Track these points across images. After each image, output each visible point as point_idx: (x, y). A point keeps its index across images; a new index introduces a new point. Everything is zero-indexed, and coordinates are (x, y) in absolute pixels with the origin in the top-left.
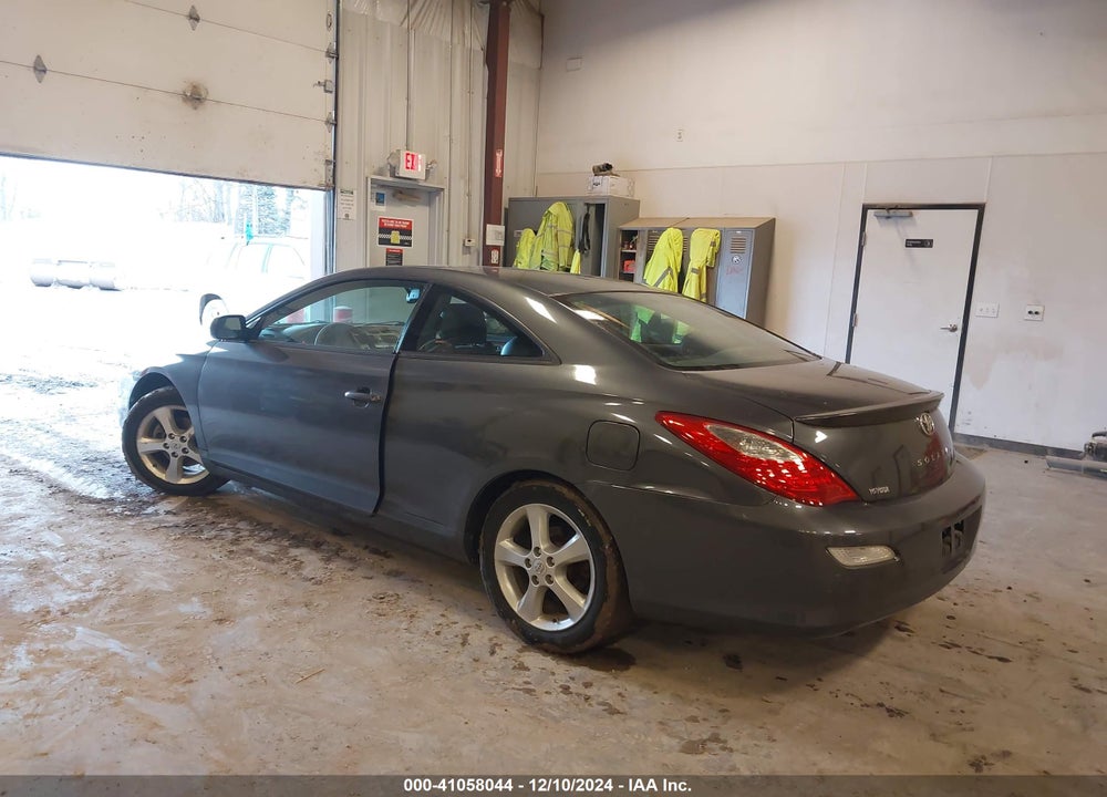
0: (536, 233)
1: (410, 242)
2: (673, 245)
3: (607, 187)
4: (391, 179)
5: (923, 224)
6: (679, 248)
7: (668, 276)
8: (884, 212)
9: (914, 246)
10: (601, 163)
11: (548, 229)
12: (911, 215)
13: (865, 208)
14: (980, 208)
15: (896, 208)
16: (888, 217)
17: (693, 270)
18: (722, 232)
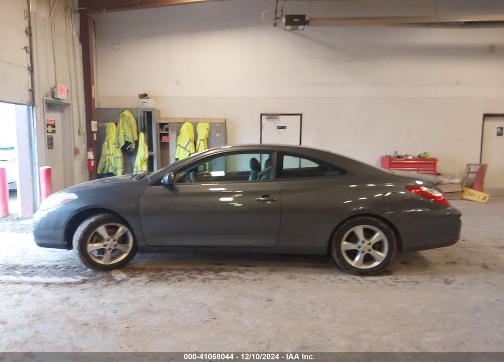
0: (116, 125)
1: (55, 131)
2: (190, 129)
3: (149, 104)
4: (52, 99)
5: (283, 121)
6: (192, 130)
7: (191, 143)
8: (269, 116)
9: (280, 128)
10: (142, 93)
11: (125, 123)
12: (278, 118)
13: (261, 115)
14: (301, 115)
15: (273, 115)
16: (270, 118)
17: (201, 140)
18: (211, 124)
